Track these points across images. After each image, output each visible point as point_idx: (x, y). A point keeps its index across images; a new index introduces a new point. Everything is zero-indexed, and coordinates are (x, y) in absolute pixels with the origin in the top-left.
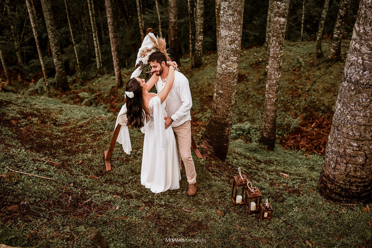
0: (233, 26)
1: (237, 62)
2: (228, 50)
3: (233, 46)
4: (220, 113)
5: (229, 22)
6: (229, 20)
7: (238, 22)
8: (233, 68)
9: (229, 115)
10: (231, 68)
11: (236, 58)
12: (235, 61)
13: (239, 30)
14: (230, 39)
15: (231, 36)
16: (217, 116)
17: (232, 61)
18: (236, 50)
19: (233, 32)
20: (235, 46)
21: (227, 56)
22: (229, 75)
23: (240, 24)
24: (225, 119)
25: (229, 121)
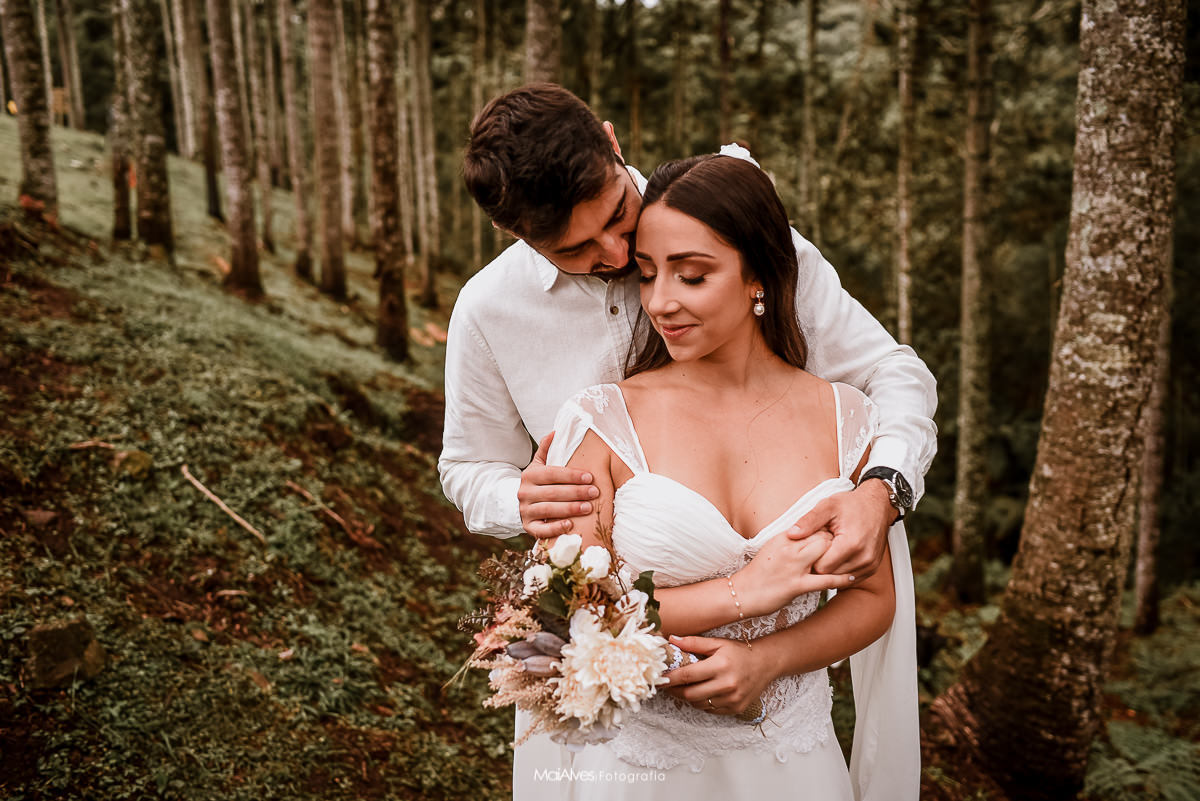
0: (1109, 169)
1: (1130, 344)
2: (1086, 282)
3: (1109, 264)
4: (1031, 571)
5: (1093, 153)
6: (1095, 146)
7: (1134, 155)
8: (1105, 366)
9: (1077, 590)
10: (1094, 366)
11: (1123, 319)
12: (1116, 335)
13: (1138, 191)
14: (1097, 231)
15: (1101, 216)
16: (1023, 582)
17: (1099, 333)
18: (1124, 285)
19: (1108, 198)
20: (1120, 262)
21: (1081, 309)
22: (1086, 400)
23: (1144, 163)
24: (1050, 603)
25: (1075, 624)
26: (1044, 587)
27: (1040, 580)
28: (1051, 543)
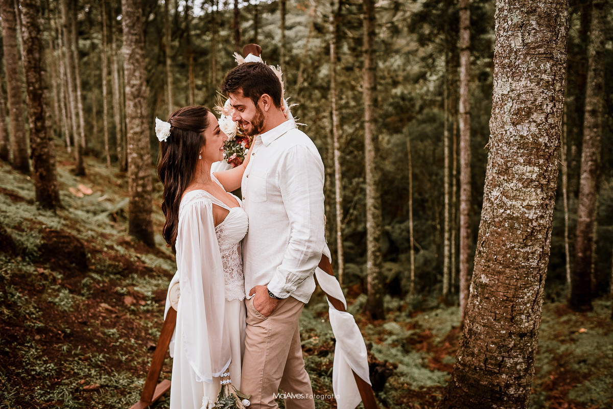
0: (524, 61)
1: (541, 186)
2: (508, 143)
3: (526, 129)
4: (476, 351)
5: (511, 51)
6: (513, 45)
7: (542, 50)
8: (525, 204)
9: (509, 362)
10: (518, 204)
11: (536, 169)
12: (532, 181)
13: (545, 77)
14: (516, 106)
15: (519, 95)
16: (470, 358)
17: (520, 180)
18: (537, 144)
19: (523, 82)
20: (533, 128)
21: (506, 164)
22: (512, 227)
23: (549, 57)
24: (491, 373)
25: (508, 386)
26: (486, 361)
27: (483, 357)
28: (490, 331)
